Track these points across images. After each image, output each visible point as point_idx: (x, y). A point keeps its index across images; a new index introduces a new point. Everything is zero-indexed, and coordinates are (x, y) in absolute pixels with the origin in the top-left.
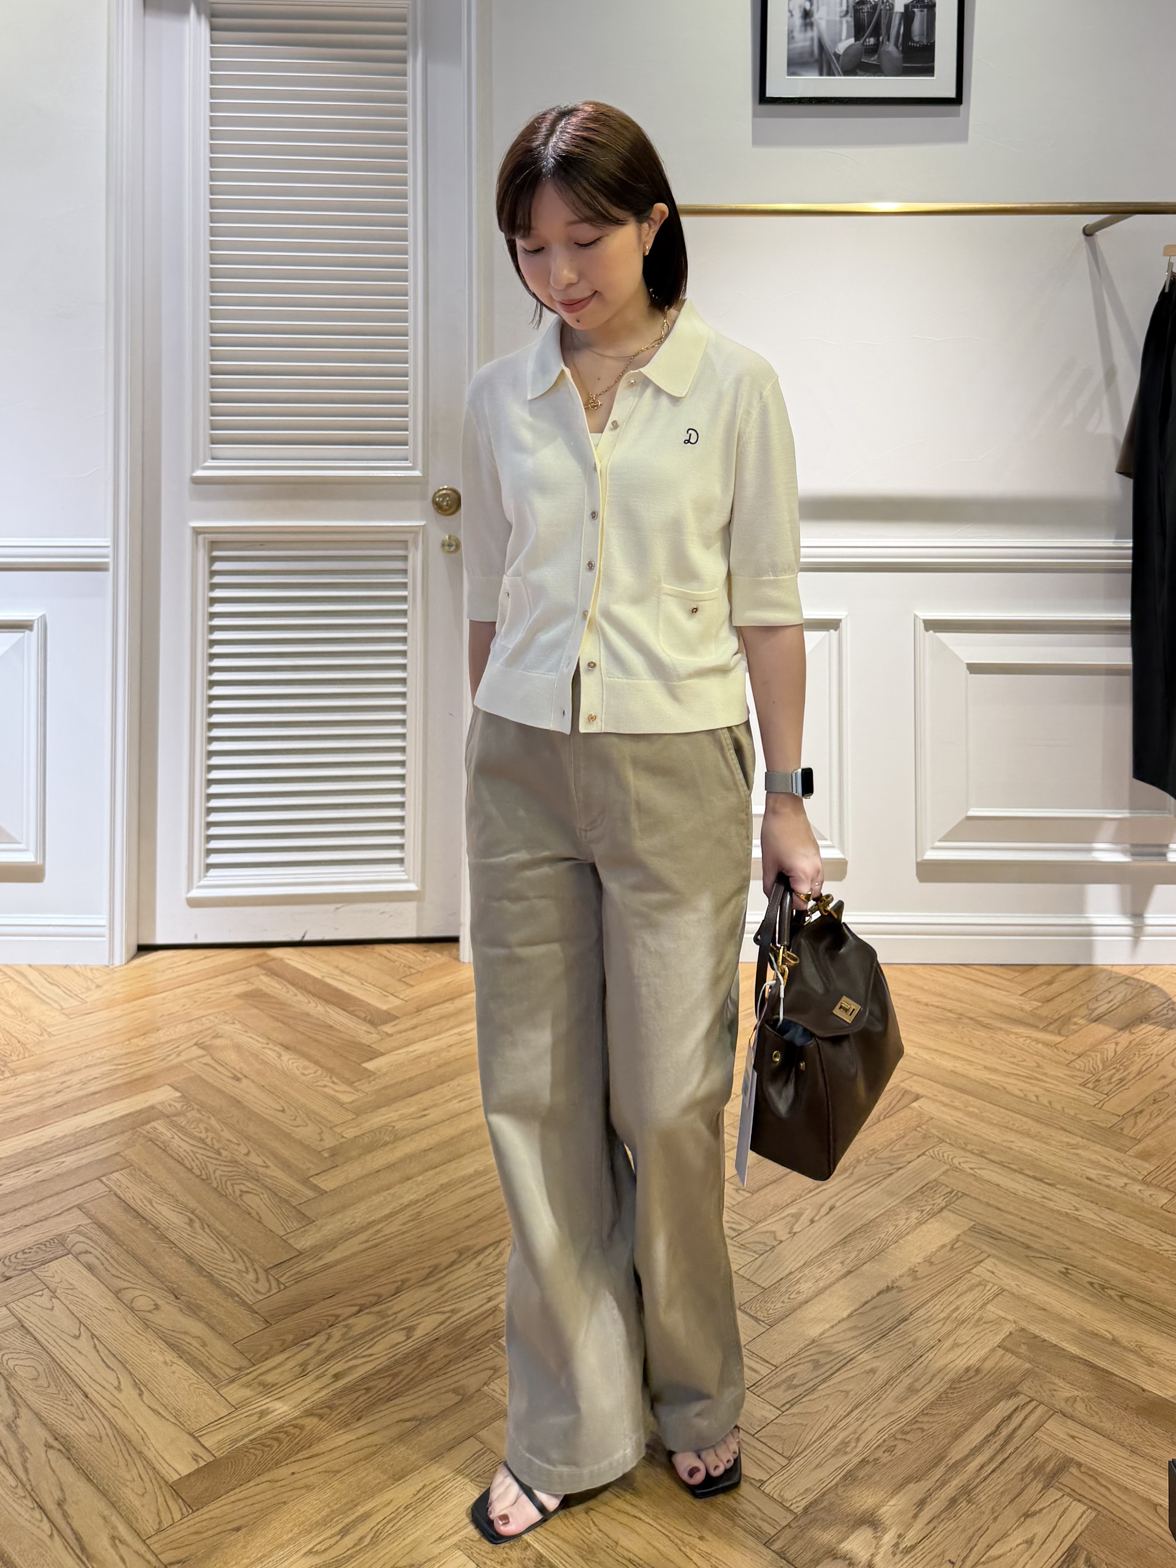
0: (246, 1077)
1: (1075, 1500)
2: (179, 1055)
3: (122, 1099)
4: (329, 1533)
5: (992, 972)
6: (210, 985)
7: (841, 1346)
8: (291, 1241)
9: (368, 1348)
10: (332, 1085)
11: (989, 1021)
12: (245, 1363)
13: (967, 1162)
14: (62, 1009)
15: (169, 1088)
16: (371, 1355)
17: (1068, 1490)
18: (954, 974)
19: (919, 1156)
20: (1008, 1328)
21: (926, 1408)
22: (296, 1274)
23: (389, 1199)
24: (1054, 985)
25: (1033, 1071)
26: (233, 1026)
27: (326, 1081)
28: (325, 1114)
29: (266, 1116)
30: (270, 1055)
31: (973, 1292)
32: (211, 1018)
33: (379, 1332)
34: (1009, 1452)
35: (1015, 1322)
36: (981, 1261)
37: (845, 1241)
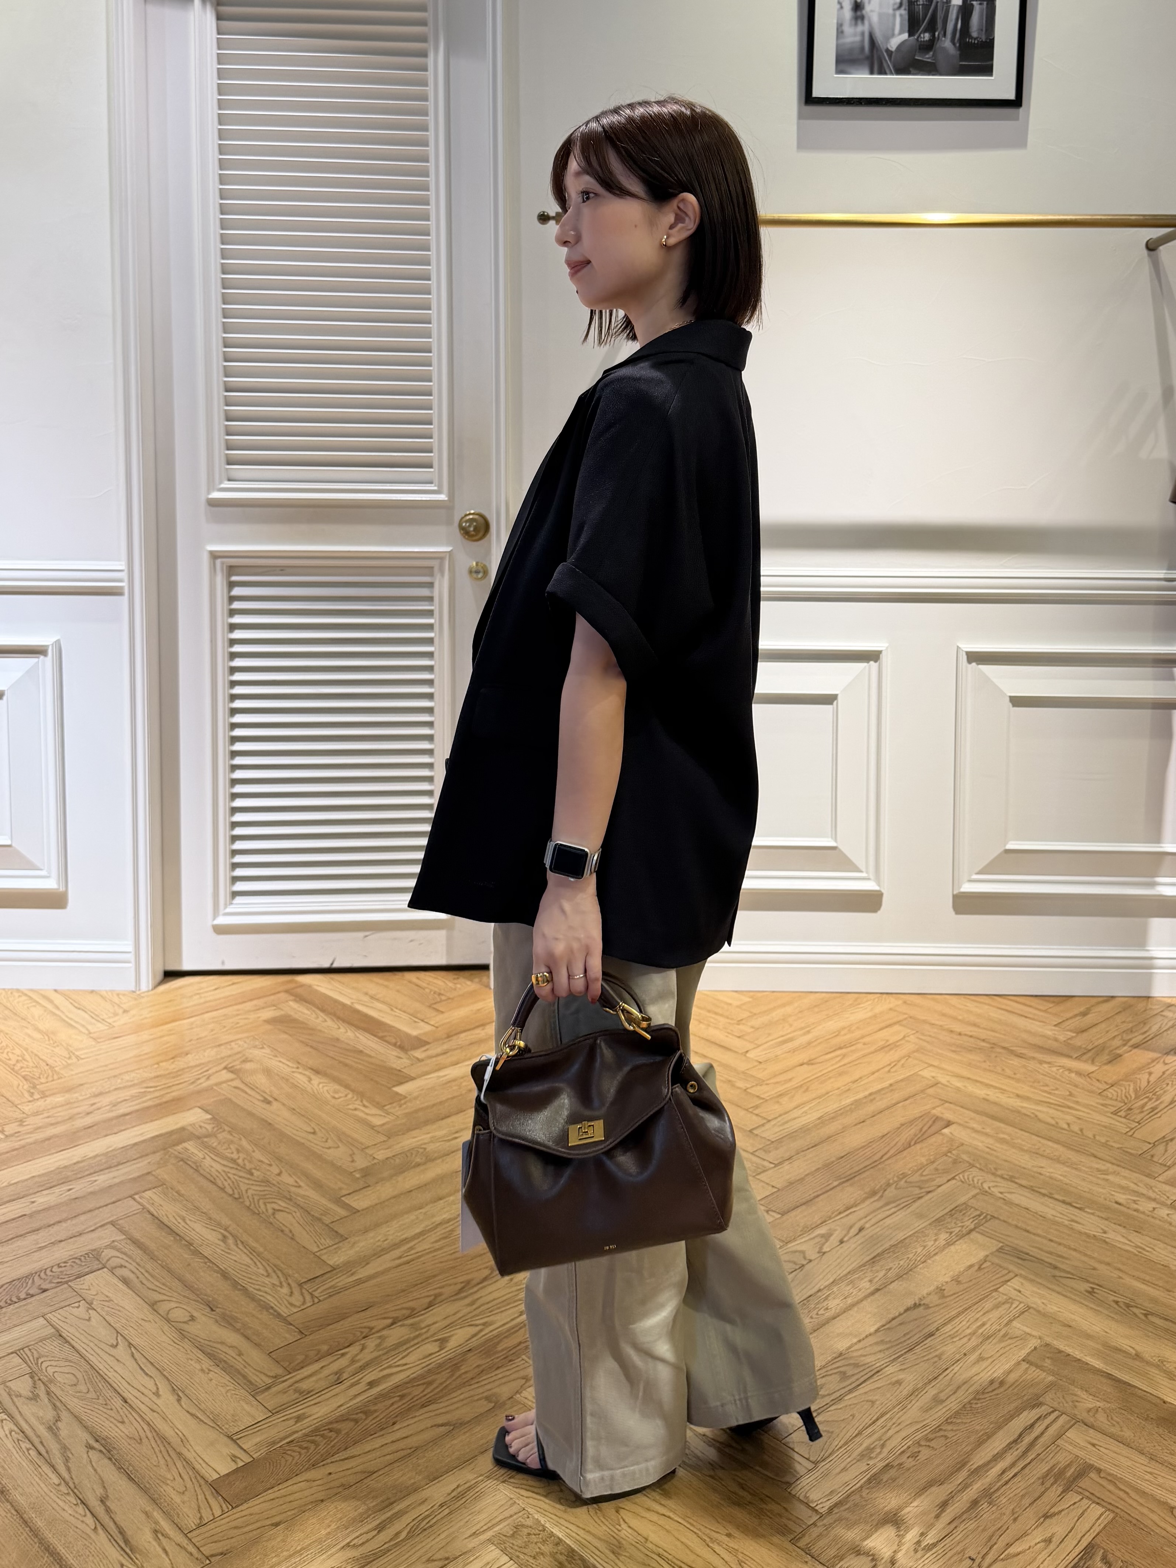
0: (276, 1100)
1: (1094, 1502)
2: (208, 1078)
3: (152, 1121)
4: (365, 1529)
5: (1028, 1003)
6: (238, 1010)
7: (868, 1359)
8: (324, 1257)
9: (403, 1358)
10: (363, 1109)
11: (1024, 1051)
12: (280, 1371)
13: (996, 1186)
14: (90, 1033)
15: (200, 1110)
16: (406, 1364)
17: (1087, 1494)
18: (989, 1005)
19: (948, 1181)
20: (1033, 1343)
21: (950, 1417)
22: (330, 1288)
23: (421, 1217)
24: (1089, 1016)
25: (1065, 1099)
26: (263, 1051)
27: (357, 1104)
28: (356, 1136)
29: (298, 1138)
30: (301, 1078)
31: (1000, 1309)
32: (240, 1043)
33: (412, 1343)
34: (1030, 1458)
35: (1040, 1338)
36: (1009, 1281)
37: (874, 1260)
